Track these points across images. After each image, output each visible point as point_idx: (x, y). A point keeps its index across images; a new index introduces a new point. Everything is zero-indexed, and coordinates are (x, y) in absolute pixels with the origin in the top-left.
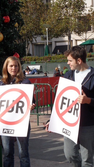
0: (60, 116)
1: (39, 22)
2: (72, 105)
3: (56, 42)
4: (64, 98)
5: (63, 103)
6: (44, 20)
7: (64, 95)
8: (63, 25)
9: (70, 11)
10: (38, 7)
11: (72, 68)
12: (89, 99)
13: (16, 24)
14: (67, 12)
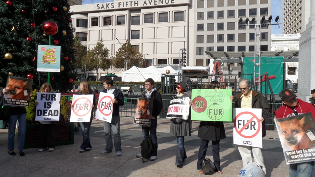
0: (101, 111)
1: (80, 61)
2: (107, 105)
3: (89, 73)
4: (103, 102)
5: (102, 105)
6: (83, 60)
7: (103, 101)
8: (95, 64)
9: (100, 56)
10: (80, 52)
11: (106, 88)
12: (117, 101)
13: (72, 62)
14: (98, 57)
